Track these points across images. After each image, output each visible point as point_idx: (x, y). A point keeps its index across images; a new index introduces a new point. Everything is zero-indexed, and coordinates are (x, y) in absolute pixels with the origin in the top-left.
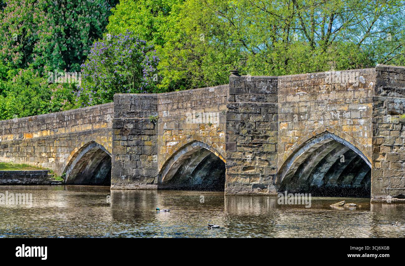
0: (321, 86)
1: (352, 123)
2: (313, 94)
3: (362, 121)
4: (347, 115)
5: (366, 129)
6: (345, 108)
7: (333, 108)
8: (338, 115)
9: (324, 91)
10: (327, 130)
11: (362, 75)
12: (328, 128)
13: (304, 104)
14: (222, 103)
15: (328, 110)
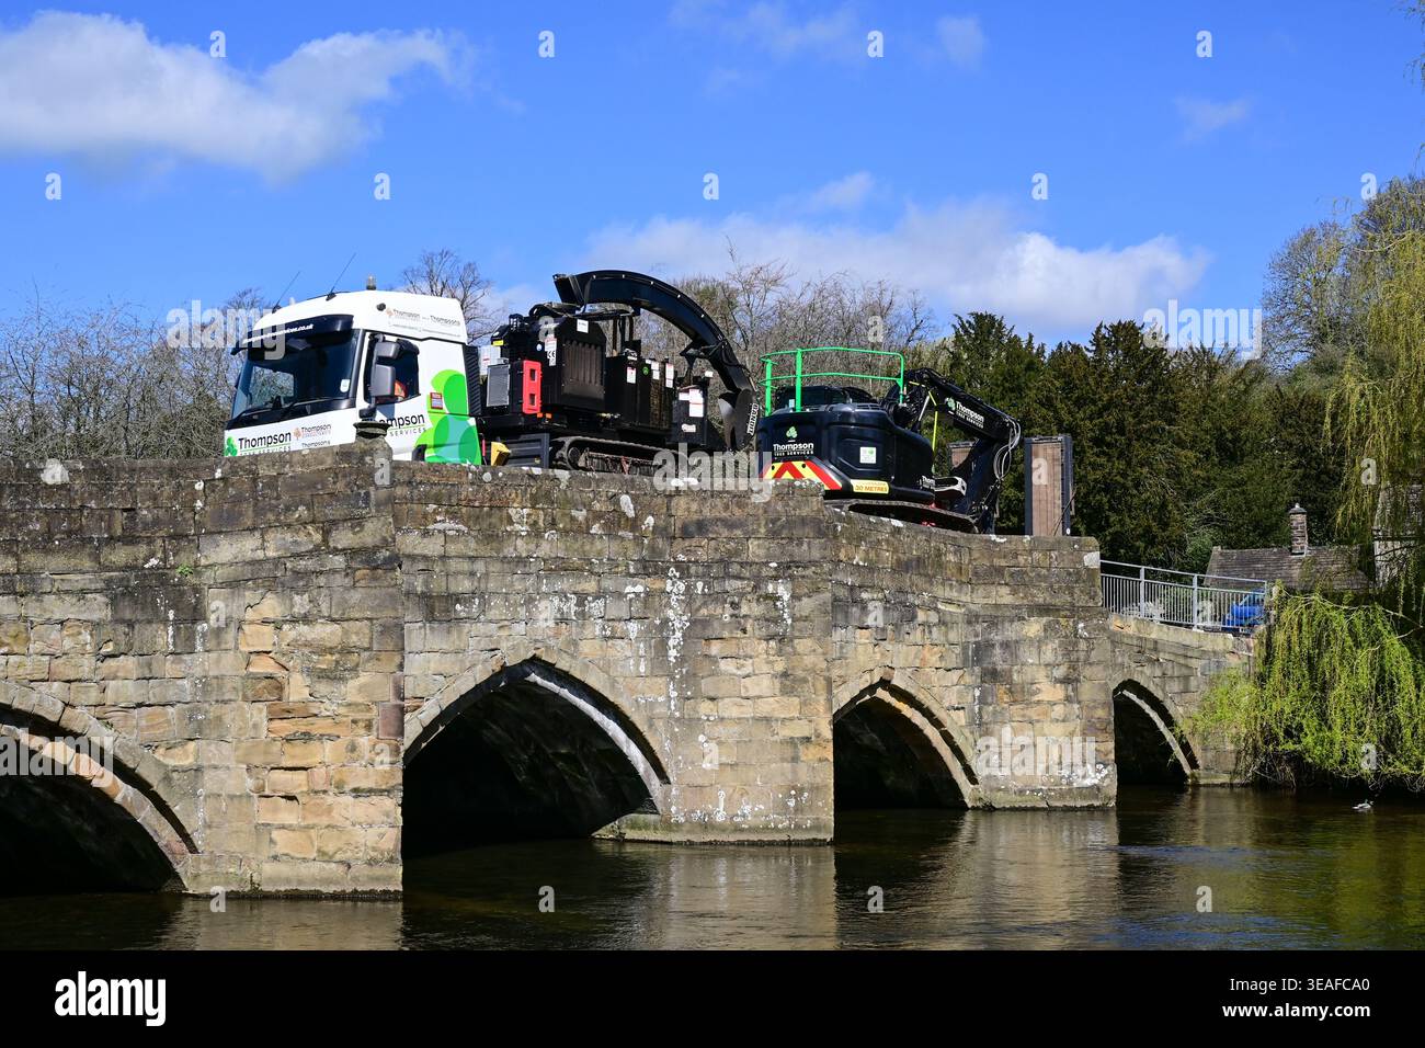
0: (512, 511)
1: (608, 633)
2: (491, 537)
3: (633, 628)
4: (596, 607)
5: (642, 652)
6: (590, 586)
7: (559, 586)
8: (571, 607)
9: (523, 529)
10: (538, 652)
11: (627, 493)
12: (538, 645)
13: (466, 566)
14: (111, 538)
15: (544, 588)
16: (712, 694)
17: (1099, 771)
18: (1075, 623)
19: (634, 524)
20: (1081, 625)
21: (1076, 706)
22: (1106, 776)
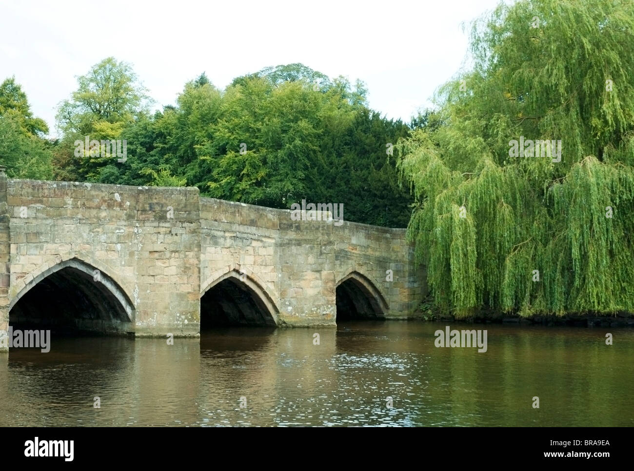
1: (108, 248)
2: (56, 210)
3: (119, 246)
4: (102, 238)
5: (123, 256)
6: (100, 229)
7: (86, 230)
8: (91, 238)
9: (71, 206)
10: (76, 256)
11: (118, 192)
12: (77, 253)
13: (45, 221)
15: (79, 231)
16: (152, 274)
17: (329, 308)
18: (321, 247)
19: (121, 205)
20: (324, 248)
21: (320, 281)
22: (332, 310)
